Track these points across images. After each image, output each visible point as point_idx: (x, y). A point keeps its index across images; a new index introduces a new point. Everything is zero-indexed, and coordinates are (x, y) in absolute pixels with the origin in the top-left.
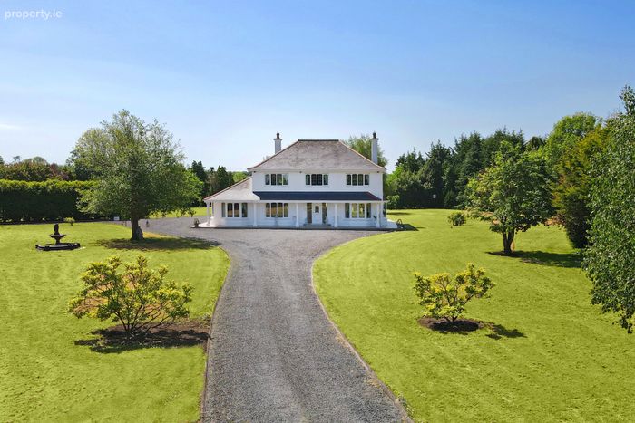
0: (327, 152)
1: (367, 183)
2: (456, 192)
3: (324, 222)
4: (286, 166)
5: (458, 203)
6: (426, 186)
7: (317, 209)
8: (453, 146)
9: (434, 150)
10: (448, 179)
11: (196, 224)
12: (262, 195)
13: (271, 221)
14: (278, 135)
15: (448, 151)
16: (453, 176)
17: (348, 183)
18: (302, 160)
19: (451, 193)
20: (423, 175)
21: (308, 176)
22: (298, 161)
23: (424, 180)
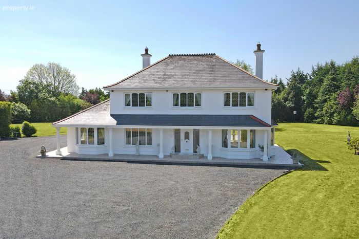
0: (201, 68)
1: (251, 104)
2: (315, 109)
3: (195, 152)
4: (151, 84)
5: (317, 118)
6: (289, 104)
7: (187, 136)
8: (310, 72)
9: (294, 76)
10: (308, 98)
11: (43, 152)
12: (120, 118)
13: (131, 150)
14: (147, 50)
15: (306, 77)
16: (313, 97)
17: (227, 104)
18: (170, 77)
19: (310, 110)
20: (285, 95)
21: (176, 96)
22: (166, 77)
23: (286, 100)
